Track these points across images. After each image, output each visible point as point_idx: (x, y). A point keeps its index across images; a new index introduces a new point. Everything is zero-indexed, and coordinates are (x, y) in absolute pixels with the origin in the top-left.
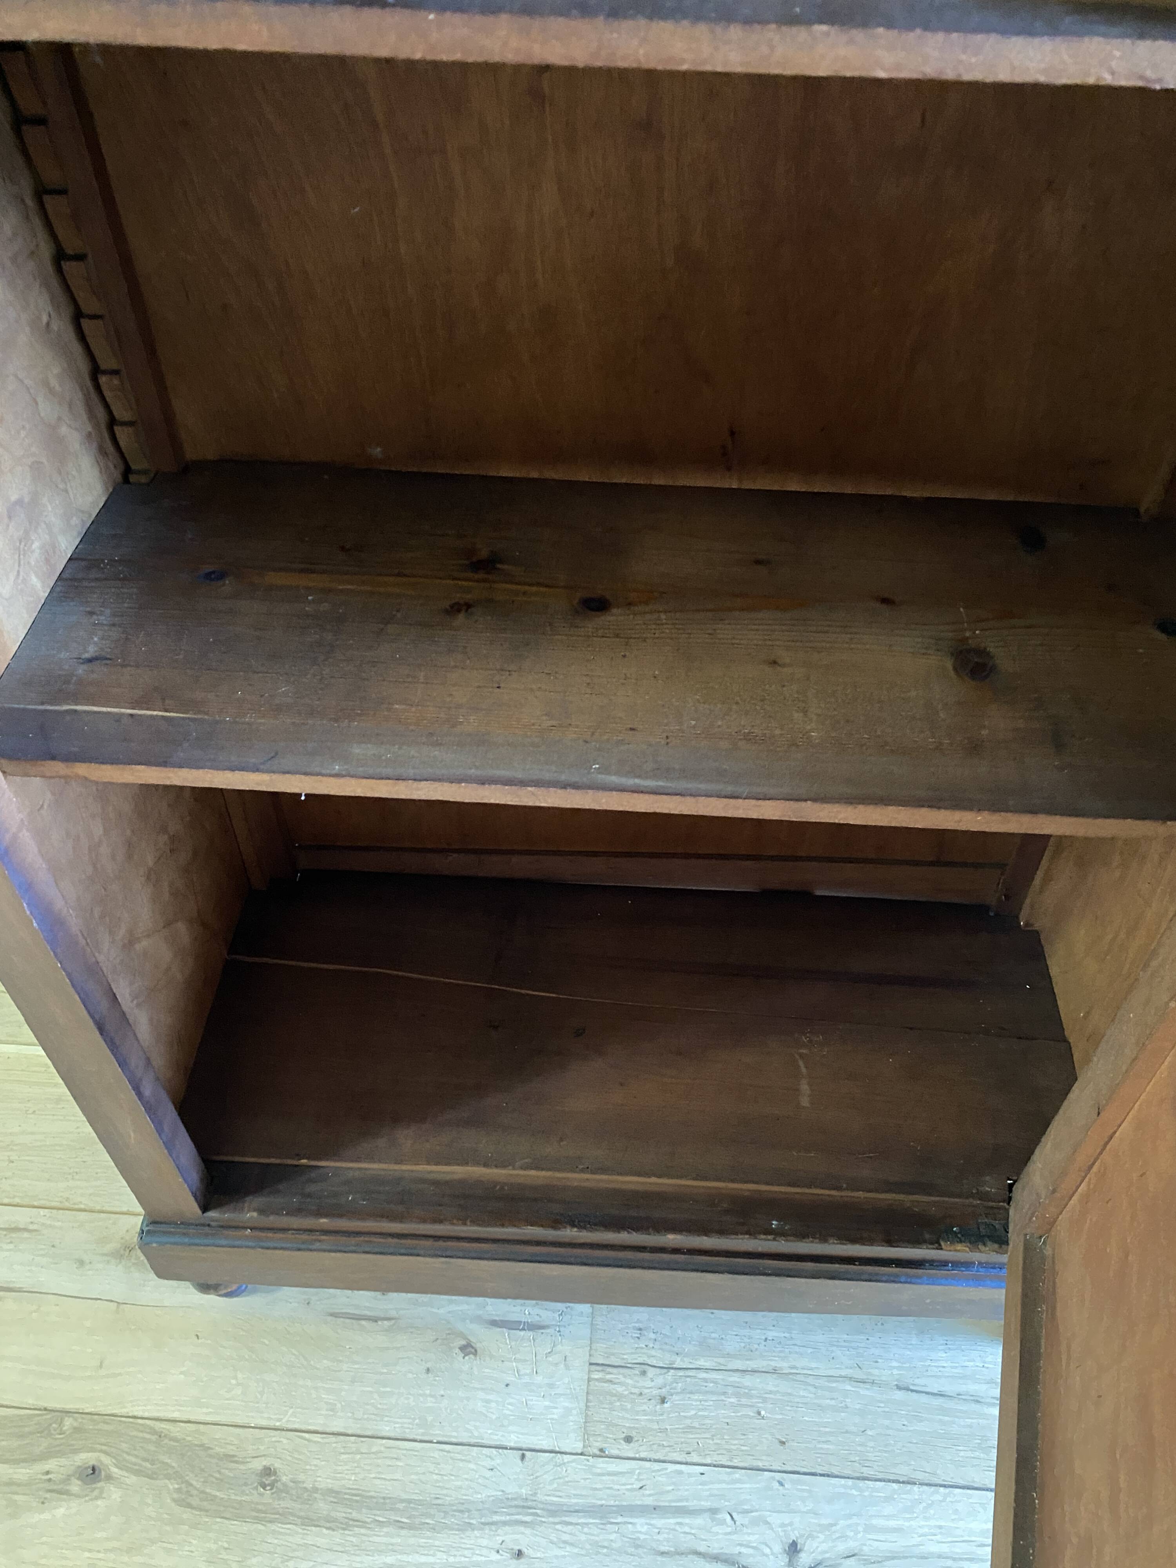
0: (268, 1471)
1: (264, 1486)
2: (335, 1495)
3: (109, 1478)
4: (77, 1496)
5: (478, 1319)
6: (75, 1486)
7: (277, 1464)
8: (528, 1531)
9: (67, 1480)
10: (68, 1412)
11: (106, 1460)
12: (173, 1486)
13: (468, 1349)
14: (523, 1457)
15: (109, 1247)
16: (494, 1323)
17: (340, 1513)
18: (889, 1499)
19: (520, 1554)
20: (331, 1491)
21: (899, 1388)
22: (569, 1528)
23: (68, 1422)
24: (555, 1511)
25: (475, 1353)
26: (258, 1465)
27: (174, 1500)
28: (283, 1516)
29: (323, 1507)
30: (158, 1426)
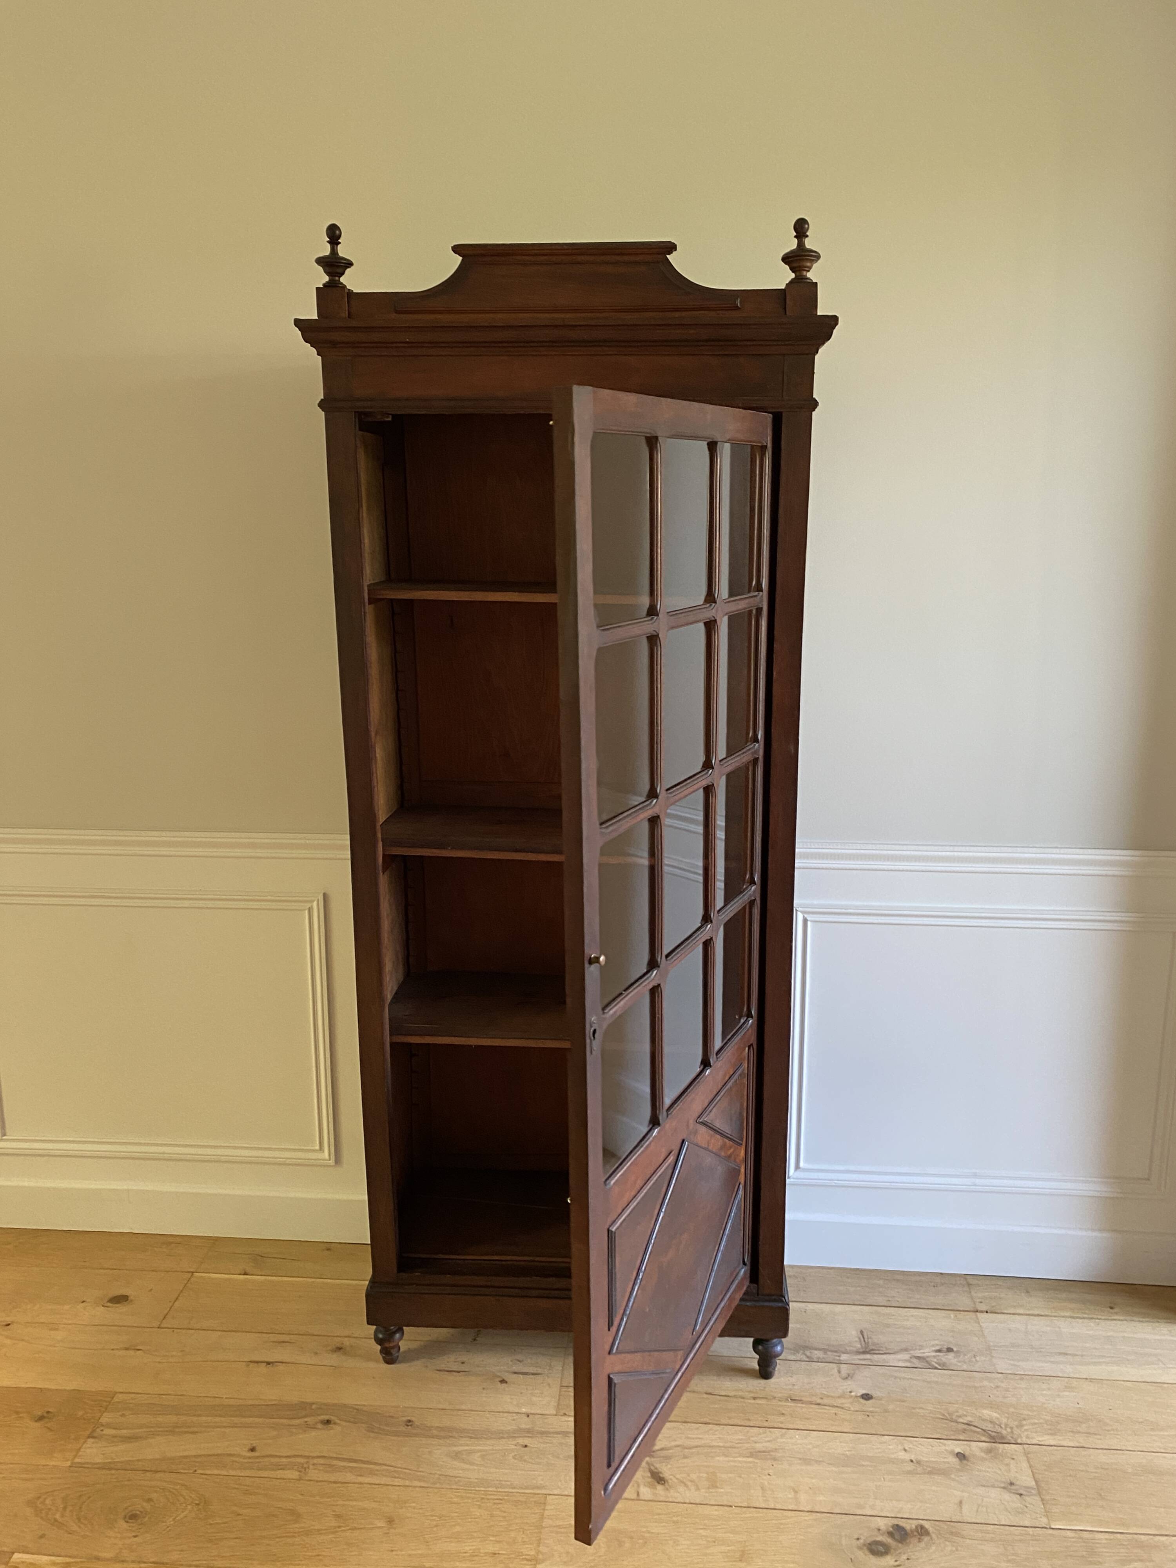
0: (410, 1421)
1: (408, 1426)
2: (441, 1429)
3: (335, 1423)
4: (321, 1429)
5: (508, 1372)
6: (320, 1426)
7: (413, 1419)
8: (530, 1439)
9: (316, 1423)
10: (313, 1404)
11: (333, 1418)
12: (364, 1425)
13: (503, 1381)
14: (528, 1416)
15: (329, 1348)
16: (515, 1373)
17: (442, 1434)
18: (697, 1429)
19: (526, 1446)
20: (438, 1427)
21: (706, 1393)
22: (550, 1438)
23: (314, 1407)
24: (542, 1433)
25: (506, 1382)
26: (405, 1419)
27: (365, 1430)
28: (416, 1435)
29: (435, 1432)
30: (357, 1407)
